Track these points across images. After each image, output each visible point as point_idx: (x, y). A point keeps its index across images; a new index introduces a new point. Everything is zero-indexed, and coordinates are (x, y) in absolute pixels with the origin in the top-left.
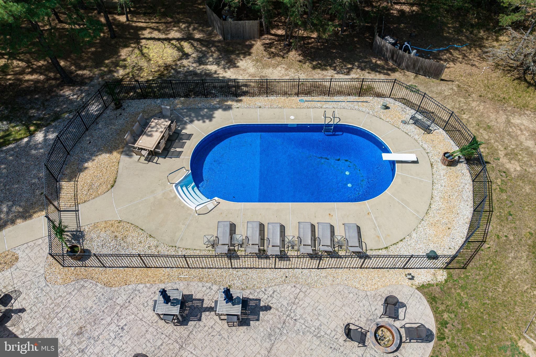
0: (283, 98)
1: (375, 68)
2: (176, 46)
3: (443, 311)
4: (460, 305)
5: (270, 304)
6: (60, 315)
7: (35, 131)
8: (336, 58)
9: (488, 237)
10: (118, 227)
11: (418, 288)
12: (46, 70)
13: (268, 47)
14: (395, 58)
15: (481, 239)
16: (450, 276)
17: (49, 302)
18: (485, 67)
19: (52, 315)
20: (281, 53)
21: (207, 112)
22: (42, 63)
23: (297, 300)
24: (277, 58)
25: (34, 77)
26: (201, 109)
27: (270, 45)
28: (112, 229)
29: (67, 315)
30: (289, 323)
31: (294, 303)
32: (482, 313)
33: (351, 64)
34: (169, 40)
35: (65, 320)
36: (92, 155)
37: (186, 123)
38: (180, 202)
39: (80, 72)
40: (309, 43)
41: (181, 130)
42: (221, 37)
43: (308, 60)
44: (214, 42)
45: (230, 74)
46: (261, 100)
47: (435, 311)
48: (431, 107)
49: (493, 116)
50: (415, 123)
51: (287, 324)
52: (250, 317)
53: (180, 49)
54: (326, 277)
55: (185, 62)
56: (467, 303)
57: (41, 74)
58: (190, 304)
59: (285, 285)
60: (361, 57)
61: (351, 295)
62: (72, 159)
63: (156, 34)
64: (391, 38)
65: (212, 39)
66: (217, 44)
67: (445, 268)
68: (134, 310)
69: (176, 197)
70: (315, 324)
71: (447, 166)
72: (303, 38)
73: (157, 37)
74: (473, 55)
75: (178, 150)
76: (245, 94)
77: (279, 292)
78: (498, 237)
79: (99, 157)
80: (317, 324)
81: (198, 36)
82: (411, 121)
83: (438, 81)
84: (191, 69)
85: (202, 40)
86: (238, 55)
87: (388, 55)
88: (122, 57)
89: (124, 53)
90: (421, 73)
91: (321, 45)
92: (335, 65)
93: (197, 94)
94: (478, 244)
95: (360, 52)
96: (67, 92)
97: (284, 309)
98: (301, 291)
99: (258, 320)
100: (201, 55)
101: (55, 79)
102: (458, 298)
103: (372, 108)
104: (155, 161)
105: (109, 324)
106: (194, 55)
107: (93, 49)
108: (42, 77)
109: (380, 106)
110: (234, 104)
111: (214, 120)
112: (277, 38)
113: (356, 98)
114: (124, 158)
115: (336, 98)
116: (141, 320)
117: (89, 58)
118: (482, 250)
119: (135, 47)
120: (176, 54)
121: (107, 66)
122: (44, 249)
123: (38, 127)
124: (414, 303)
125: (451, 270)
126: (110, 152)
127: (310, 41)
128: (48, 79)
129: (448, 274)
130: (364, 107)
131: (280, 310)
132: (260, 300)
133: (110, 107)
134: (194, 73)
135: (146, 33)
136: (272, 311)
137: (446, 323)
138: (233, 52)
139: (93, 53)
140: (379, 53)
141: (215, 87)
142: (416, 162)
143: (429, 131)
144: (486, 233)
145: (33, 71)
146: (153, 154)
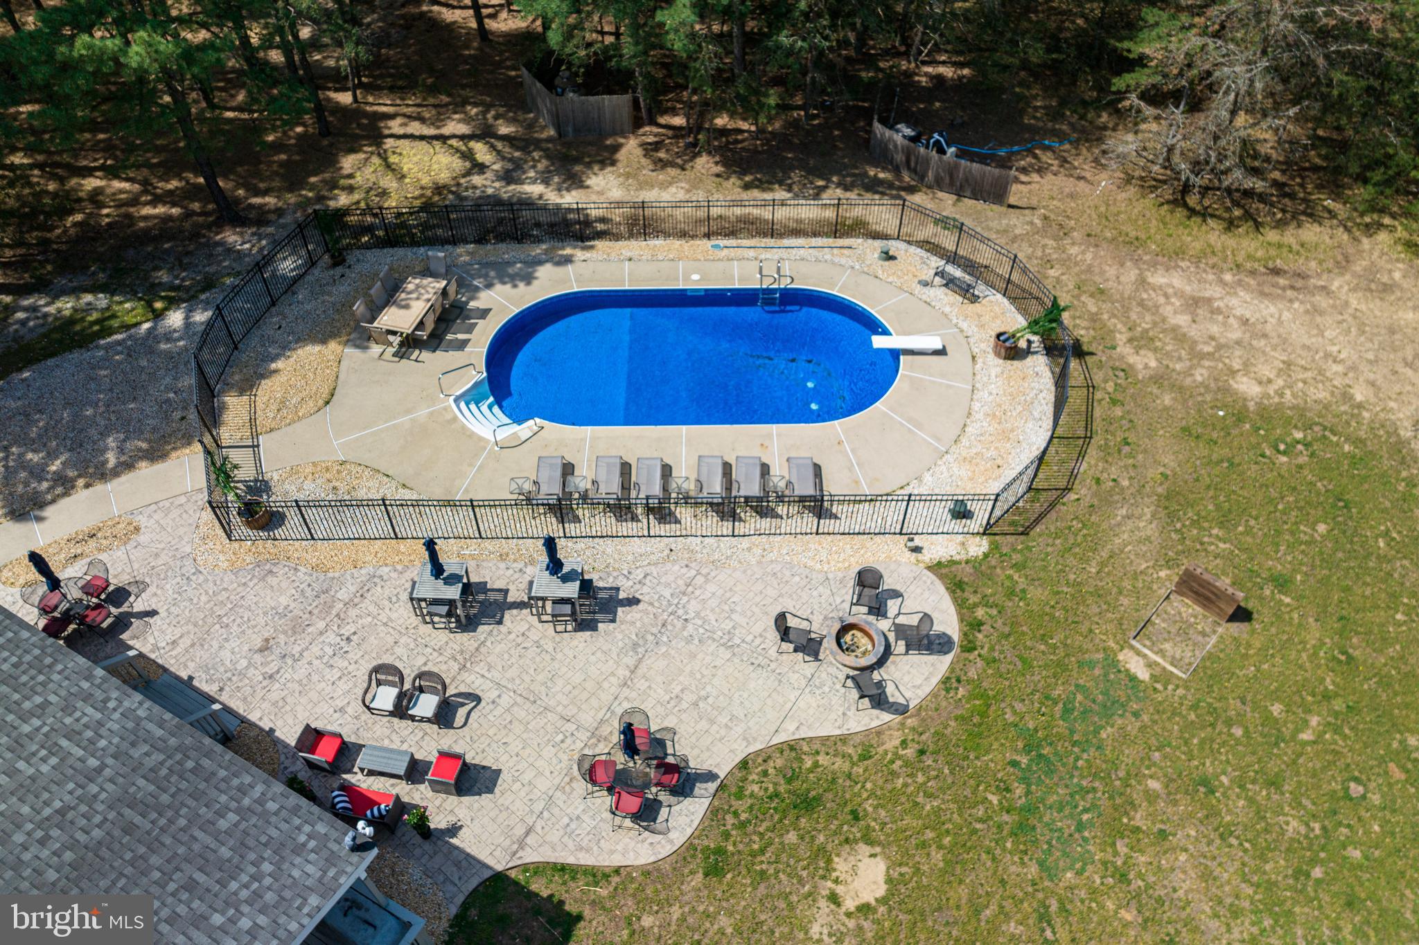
0: (677, 243)
1: (873, 186)
2: (457, 150)
3: (975, 605)
4: (1011, 594)
5: (637, 596)
6: (225, 619)
7: (166, 309)
8: (792, 168)
9: (1077, 482)
10: (339, 472)
11: (929, 568)
12: (186, 198)
13: (652, 150)
14: (913, 164)
15: (1063, 484)
16: (995, 547)
17: (204, 598)
18: (1104, 182)
19: (210, 620)
20: (679, 161)
21: (520, 269)
22: (174, 184)
23: (690, 589)
24: (669, 169)
25: (160, 210)
26: (509, 263)
27: (657, 146)
28: (328, 476)
29: (239, 621)
30: (674, 626)
31: (684, 594)
32: (1053, 607)
33: (823, 179)
34: (443, 139)
35: (235, 628)
36: (285, 348)
37: (477, 289)
38: (464, 427)
39: (257, 200)
40: (737, 142)
41: (467, 303)
42: (552, 132)
43: (735, 172)
44: (539, 141)
45: (569, 199)
46: (634, 247)
47: (960, 604)
48: (984, 255)
49: (1111, 272)
50: (946, 285)
51: (670, 627)
52: (598, 616)
53: (468, 156)
54: (749, 549)
55: (477, 180)
56: (1023, 591)
57: (174, 205)
58: (481, 597)
59: (670, 564)
60: (845, 167)
61: (797, 579)
62: (244, 358)
63: (415, 128)
64: (908, 127)
65: (536, 135)
66: (544, 145)
67: (984, 534)
68: (372, 608)
69: (455, 419)
70: (723, 626)
71: (1005, 358)
72: (723, 132)
73: (417, 134)
74: (1082, 161)
75: (460, 336)
76: (600, 235)
77: (655, 574)
78: (1098, 481)
79: (300, 352)
80: (727, 625)
81: (504, 129)
82: (938, 280)
83: (1004, 209)
84: (490, 191)
85: (514, 138)
86: (589, 165)
87: (899, 158)
88: (345, 172)
89: (348, 163)
90: (968, 193)
91: (762, 145)
92: (789, 181)
93: (501, 238)
94: (1055, 494)
95: (843, 157)
96: (232, 237)
97: (665, 603)
98: (699, 573)
99: (613, 621)
100: (510, 166)
101: (204, 213)
102: (1007, 583)
103: (861, 259)
104: (414, 357)
105: (321, 633)
106: (495, 167)
107: (283, 157)
108: (175, 211)
109: (876, 255)
110: (579, 254)
111: (535, 283)
112: (670, 133)
113: (830, 241)
114: (351, 354)
115: (786, 242)
116: (385, 624)
117: (276, 173)
118: (1064, 504)
119: (372, 153)
120: (458, 164)
121: (312, 188)
122: (191, 512)
123: (172, 303)
124: (919, 591)
125: (997, 538)
126: (324, 342)
127: (740, 137)
128: (188, 214)
129: (991, 543)
130: (844, 258)
131: (656, 604)
132: (618, 589)
133: (321, 264)
134: (496, 201)
135: (395, 126)
136: (641, 606)
137: (981, 624)
138: (577, 160)
139: (282, 164)
140: (883, 157)
141: (538, 225)
142: (941, 352)
143: (974, 299)
144: (1073, 476)
145: (157, 200)
146: (410, 344)
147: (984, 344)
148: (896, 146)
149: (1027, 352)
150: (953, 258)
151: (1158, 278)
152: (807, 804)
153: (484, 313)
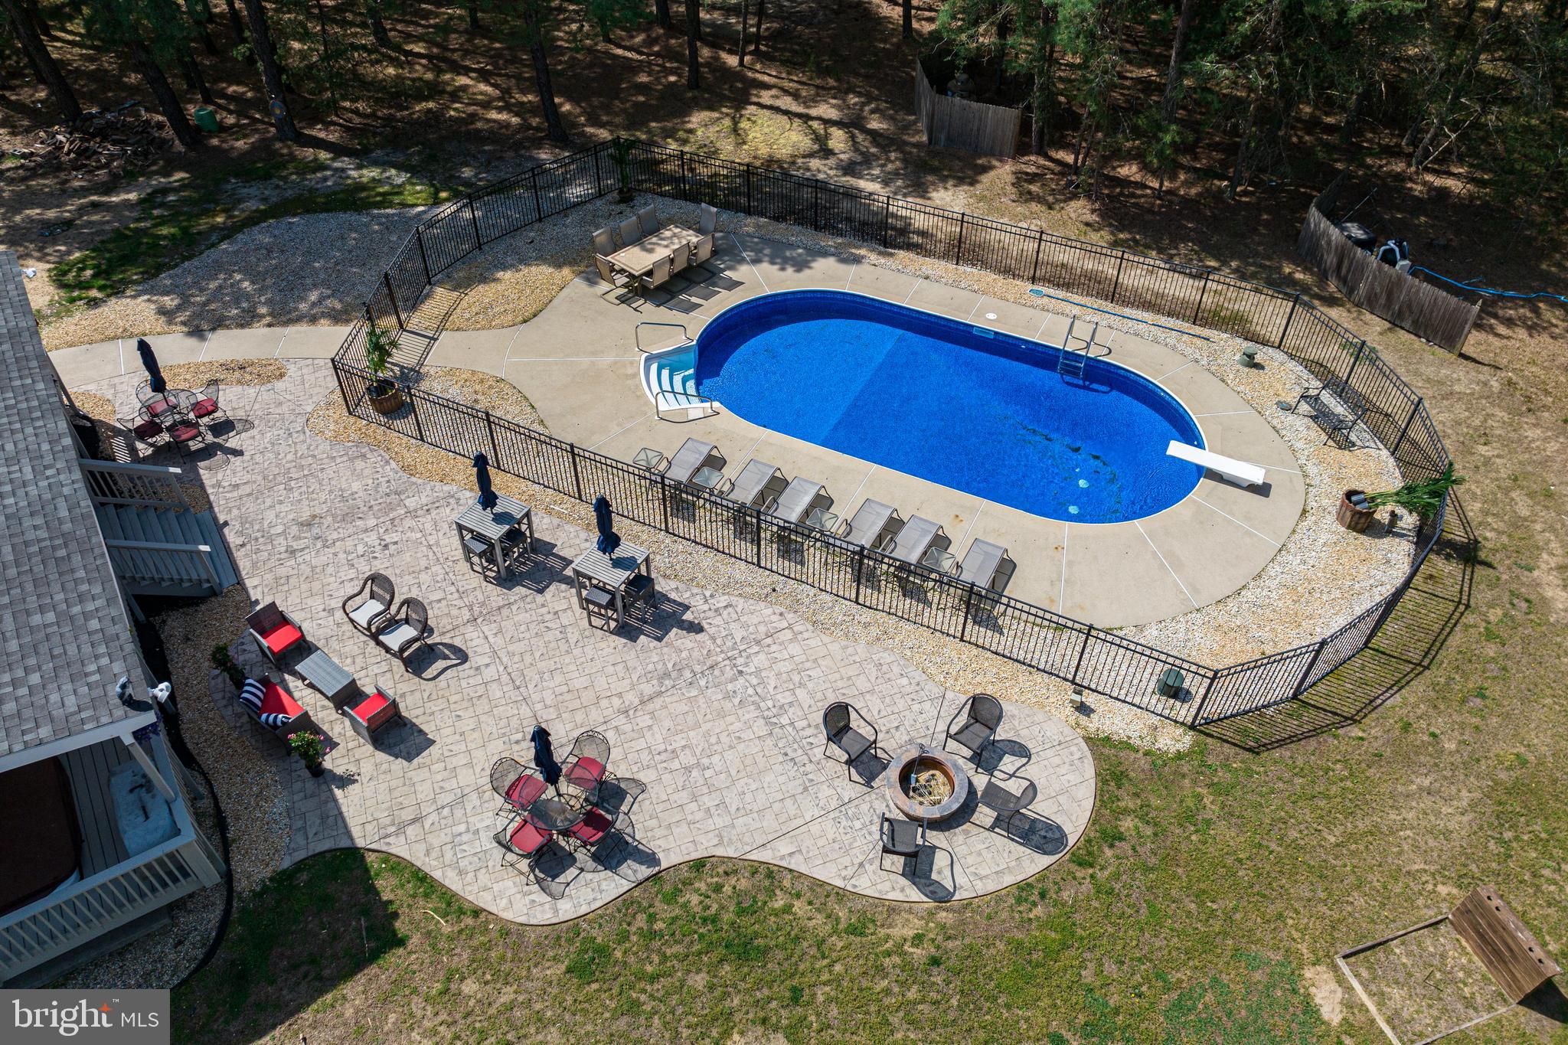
0: (990, 277)
2: (814, 132)
3: (1126, 811)
4: (1188, 817)
5: (704, 624)
6: (293, 483)
7: (447, 200)
8: (1185, 239)
9: (1374, 715)
10: (491, 387)
11: (1088, 740)
12: (530, 111)
13: (1026, 181)
14: (1344, 271)
15: (1348, 710)
16: (1197, 752)
17: (290, 457)
19: (280, 479)
20: (1050, 199)
21: (800, 255)
22: (529, 98)
23: (769, 641)
24: (1034, 204)
25: (503, 117)
26: (792, 246)
27: (1033, 178)
28: (478, 387)
29: (304, 489)
30: (723, 673)
31: (758, 642)
32: (1240, 861)
33: (1217, 259)
34: (806, 118)
35: (296, 494)
36: (521, 262)
37: (742, 261)
38: (639, 386)
39: (589, 130)
40: (1133, 195)
41: (724, 270)
42: (925, 138)
43: (1111, 225)
44: (905, 143)
46: (939, 267)
47: (1104, 799)
50: (1314, 418)
51: (717, 672)
52: (647, 628)
53: (821, 140)
54: (866, 625)
55: (815, 163)
56: (1208, 823)
57: (517, 115)
58: (541, 558)
59: (762, 605)
60: (1256, 254)
61: (905, 681)
62: (481, 259)
63: (787, 103)
64: (1360, 228)
65: (905, 137)
66: (908, 149)
67: (1192, 727)
68: (429, 526)
69: (636, 375)
70: (778, 697)
71: (1349, 527)
72: (1125, 182)
73: (784, 107)
75: (694, 300)
76: (910, 247)
77: (739, 609)
78: (1406, 727)
79: (533, 269)
80: (784, 698)
81: (875, 124)
82: (1304, 407)
83: (1452, 357)
84: (821, 176)
85: (881, 135)
86: (944, 179)
87: (1330, 259)
88: (689, 126)
89: (697, 119)
90: (1407, 325)
91: (1161, 206)
92: (1174, 252)
93: (801, 221)
94: (1330, 719)
95: (1259, 244)
96: (544, 155)
97: (729, 644)
98: (790, 627)
99: (659, 639)
100: (859, 159)
101: (537, 129)
102: (1190, 802)
103: (1213, 356)
104: (634, 305)
105: (366, 531)
106: (842, 156)
107: (642, 99)
108: (515, 120)
109: (1237, 358)
110: (873, 257)
111: (807, 272)
112: (1058, 169)
113: (1185, 326)
114: (579, 284)
115: (1128, 311)
116: (430, 546)
117: (624, 111)
118: (1335, 737)
119: (727, 115)
120: (806, 143)
121: (649, 132)
123: (455, 196)
124: (1057, 760)
125: (1209, 740)
126: (559, 266)
127: (1139, 192)
128: (525, 127)
129: (1196, 743)
130: (1191, 347)
131: (719, 641)
132: (687, 608)
133: (609, 197)
134: (821, 186)
135: (766, 97)
136: (699, 637)
137: (1121, 838)
138: (934, 171)
139: (636, 104)
141: (849, 220)
142: (1262, 490)
143: (1347, 445)
144: (1371, 705)
145: (507, 108)
146: (640, 289)
147: (1330, 499)
148: (1329, 243)
149: (1389, 530)
150: (1341, 389)
153: (734, 285)
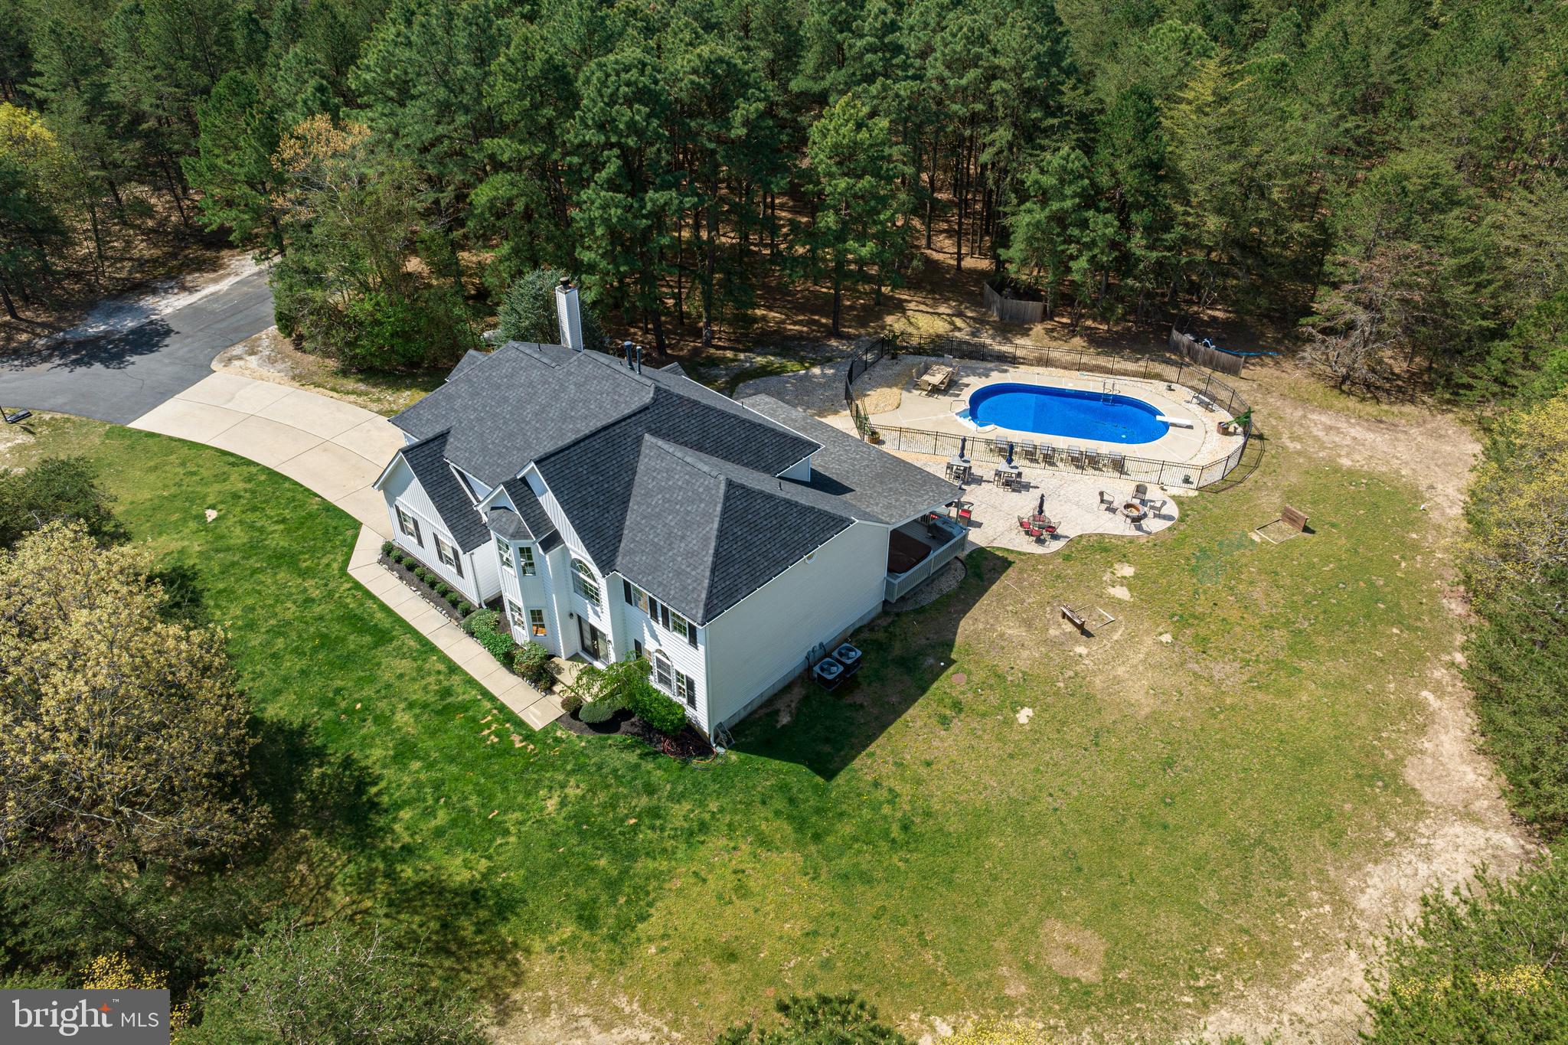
0: (1062, 371)
1: (1168, 362)
2: (946, 320)
3: (1188, 510)
5: (1038, 485)
7: (811, 366)
8: (1125, 348)
9: (1246, 480)
11: (1169, 496)
12: (808, 324)
13: (1050, 331)
14: (1191, 353)
15: (1238, 480)
16: (1201, 495)
18: (1298, 374)
20: (1064, 338)
21: (982, 371)
22: (801, 318)
24: (1059, 340)
25: (798, 327)
26: (977, 368)
27: (1053, 330)
32: (1223, 515)
33: (1141, 355)
34: (939, 314)
36: (873, 387)
37: (963, 376)
38: (960, 423)
39: (845, 329)
40: (1096, 333)
41: (958, 380)
42: (997, 318)
43: (1094, 346)
44: (989, 321)
45: (1007, 348)
46: (1039, 369)
47: (1181, 508)
48: (1221, 394)
49: (1289, 411)
50: (1199, 404)
52: (1022, 489)
53: (952, 323)
54: (1089, 478)
55: (958, 334)
56: (1210, 509)
57: (803, 326)
59: (1053, 478)
60: (1154, 351)
61: (1109, 491)
63: (922, 307)
64: (1191, 334)
65: (987, 318)
66: (992, 323)
67: (1197, 489)
69: (957, 419)
71: (1222, 434)
72: (1090, 328)
73: (924, 310)
74: (1288, 365)
75: (958, 392)
76: (1022, 363)
77: (1046, 480)
78: (1256, 482)
79: (881, 389)
81: (970, 314)
82: (1194, 401)
83: (1237, 378)
84: (965, 339)
85: (976, 318)
86: (1015, 334)
87: (1184, 349)
88: (888, 323)
89: (889, 319)
90: (1219, 368)
91: (1110, 336)
92: (1122, 354)
93: (973, 358)
94: (1234, 482)
95: (1153, 346)
96: (834, 343)
97: (1050, 489)
98: (1066, 482)
100: (974, 330)
101: (819, 331)
102: (1204, 506)
103: (1155, 388)
104: (936, 396)
106: (967, 329)
107: (855, 312)
108: (805, 328)
109: (1164, 387)
110: (1011, 369)
111: (990, 377)
112: (1060, 325)
113: (1141, 379)
114: (905, 394)
115: (1120, 377)
117: (853, 319)
118: (1237, 486)
119: (901, 316)
120: (948, 327)
121: (872, 327)
123: (813, 365)
124: (1164, 502)
125: (1203, 492)
126: (890, 387)
127: (1098, 331)
128: (813, 331)
129: (1199, 493)
130: (1148, 387)
131: (1046, 489)
132: (1030, 482)
133: (885, 358)
134: (967, 343)
135: (912, 305)
136: (1040, 488)
137: (1189, 515)
138: (1010, 332)
139: (855, 316)
140: (1175, 348)
141: (991, 355)
142: (1190, 427)
143: (1212, 411)
144: (1244, 478)
145: (795, 323)
146: (935, 390)
147: (1213, 427)
148: (1183, 343)
149: (1235, 433)
150: (1205, 394)
151: (1315, 417)
152: (1106, 550)
153: (967, 385)
